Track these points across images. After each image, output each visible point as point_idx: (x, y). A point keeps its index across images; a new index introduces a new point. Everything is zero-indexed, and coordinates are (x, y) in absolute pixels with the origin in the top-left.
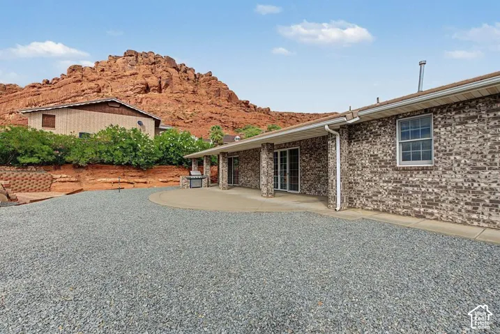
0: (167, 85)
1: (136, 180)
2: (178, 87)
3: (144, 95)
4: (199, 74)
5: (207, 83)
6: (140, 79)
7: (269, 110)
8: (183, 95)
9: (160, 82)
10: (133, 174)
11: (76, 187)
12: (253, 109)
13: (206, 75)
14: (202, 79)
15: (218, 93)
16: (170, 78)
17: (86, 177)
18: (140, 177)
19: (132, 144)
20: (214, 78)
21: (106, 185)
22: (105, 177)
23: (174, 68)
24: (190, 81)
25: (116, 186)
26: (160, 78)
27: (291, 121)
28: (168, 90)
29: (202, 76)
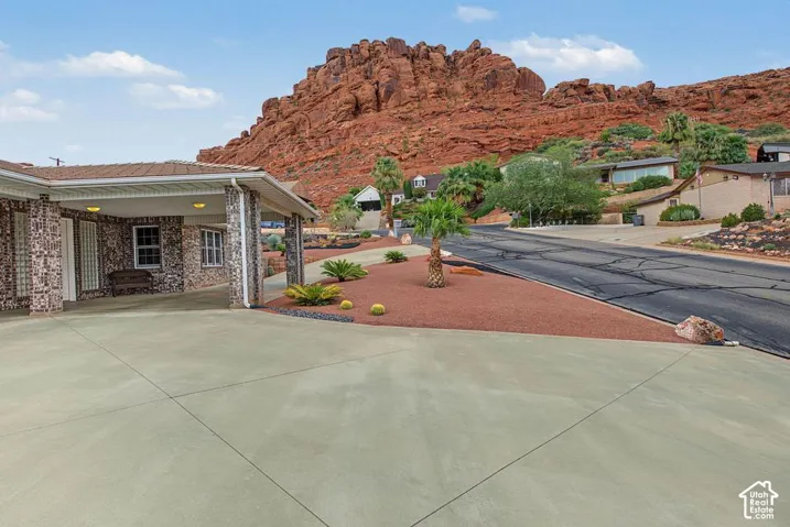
0: (389, 93)
2: (408, 91)
3: (351, 123)
4: (456, 53)
5: (469, 66)
6: (345, 96)
7: (652, 86)
8: (416, 104)
9: (377, 92)
12: (603, 95)
13: (469, 51)
14: (461, 61)
15: (493, 81)
16: (396, 77)
20: (483, 53)
23: (404, 55)
24: (437, 73)
26: (377, 83)
27: (728, 101)
28: (391, 103)
29: (462, 56)
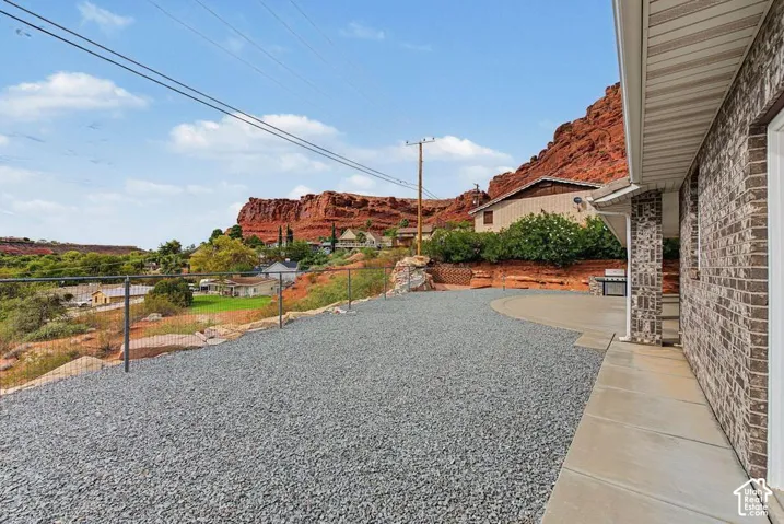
1: (549, 280)
10: (549, 272)
11: (488, 282)
17: (498, 273)
18: (558, 275)
19: (542, 235)
21: (513, 283)
22: (517, 274)
25: (523, 285)
